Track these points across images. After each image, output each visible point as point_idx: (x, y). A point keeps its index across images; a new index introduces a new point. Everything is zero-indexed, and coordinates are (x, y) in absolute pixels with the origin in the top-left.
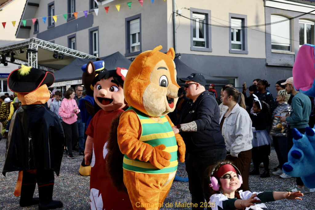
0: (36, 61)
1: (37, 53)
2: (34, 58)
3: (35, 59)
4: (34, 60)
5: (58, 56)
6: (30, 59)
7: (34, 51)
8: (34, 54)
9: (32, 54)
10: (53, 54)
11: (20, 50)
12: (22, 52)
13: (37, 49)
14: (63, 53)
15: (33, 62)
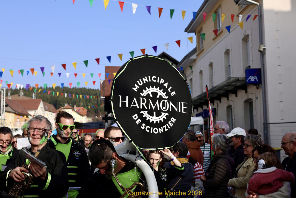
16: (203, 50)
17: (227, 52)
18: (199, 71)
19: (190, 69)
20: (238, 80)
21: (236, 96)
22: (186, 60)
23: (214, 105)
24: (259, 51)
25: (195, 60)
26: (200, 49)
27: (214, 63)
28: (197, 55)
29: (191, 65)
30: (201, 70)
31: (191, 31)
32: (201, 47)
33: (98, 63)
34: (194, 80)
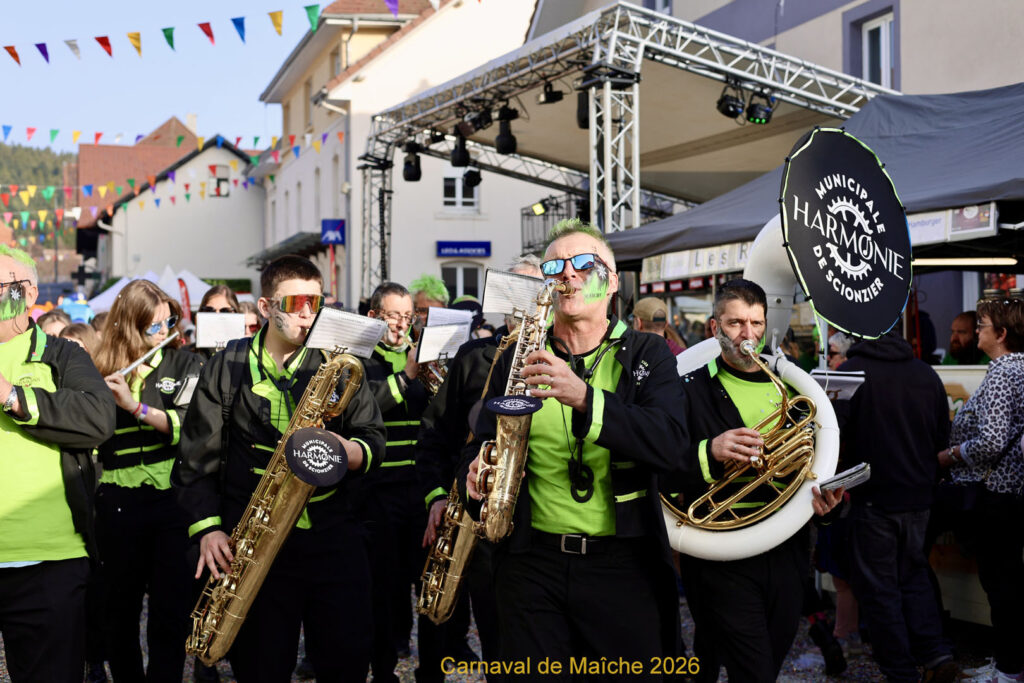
0: (630, 130)
1: (636, 86)
2: (617, 117)
3: (628, 116)
4: (621, 129)
5: (747, 105)
6: (600, 121)
7: (623, 79)
8: (623, 93)
9: (608, 92)
10: (718, 97)
11: (542, 88)
12: (553, 97)
13: (637, 64)
14: (774, 89)
15: (613, 137)
17: (317, 171)
18: (284, 191)
19: (272, 181)
20: (313, 236)
21: (325, 255)
24: (343, 193)
25: (278, 166)
27: (303, 183)
28: (284, 157)
29: (273, 173)
30: (287, 189)
31: (273, 101)
34: (278, 205)
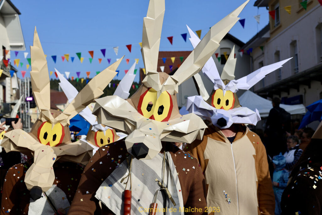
16: (280, 27)
17: (319, 27)
18: (275, 51)
19: (261, 50)
22: (257, 39)
23: (298, 91)
26: (275, 27)
27: (299, 41)
28: (271, 34)
29: (262, 45)
30: (278, 49)
31: (262, 6)
32: (276, 23)
33: (171, 42)
34: (266, 63)
